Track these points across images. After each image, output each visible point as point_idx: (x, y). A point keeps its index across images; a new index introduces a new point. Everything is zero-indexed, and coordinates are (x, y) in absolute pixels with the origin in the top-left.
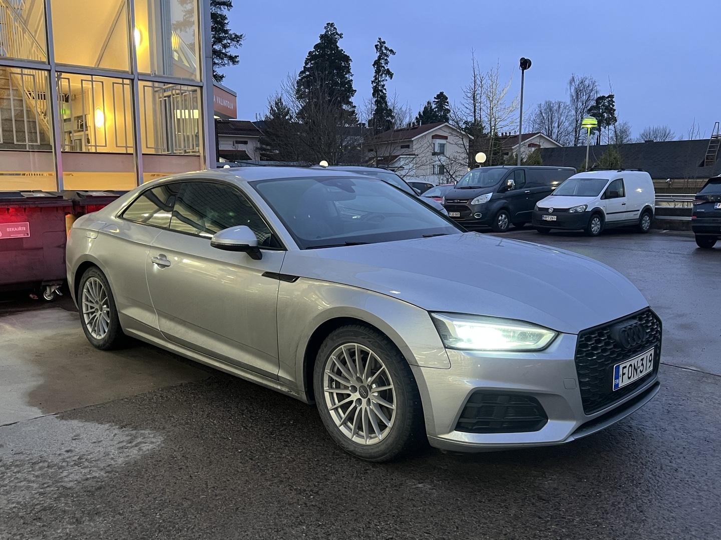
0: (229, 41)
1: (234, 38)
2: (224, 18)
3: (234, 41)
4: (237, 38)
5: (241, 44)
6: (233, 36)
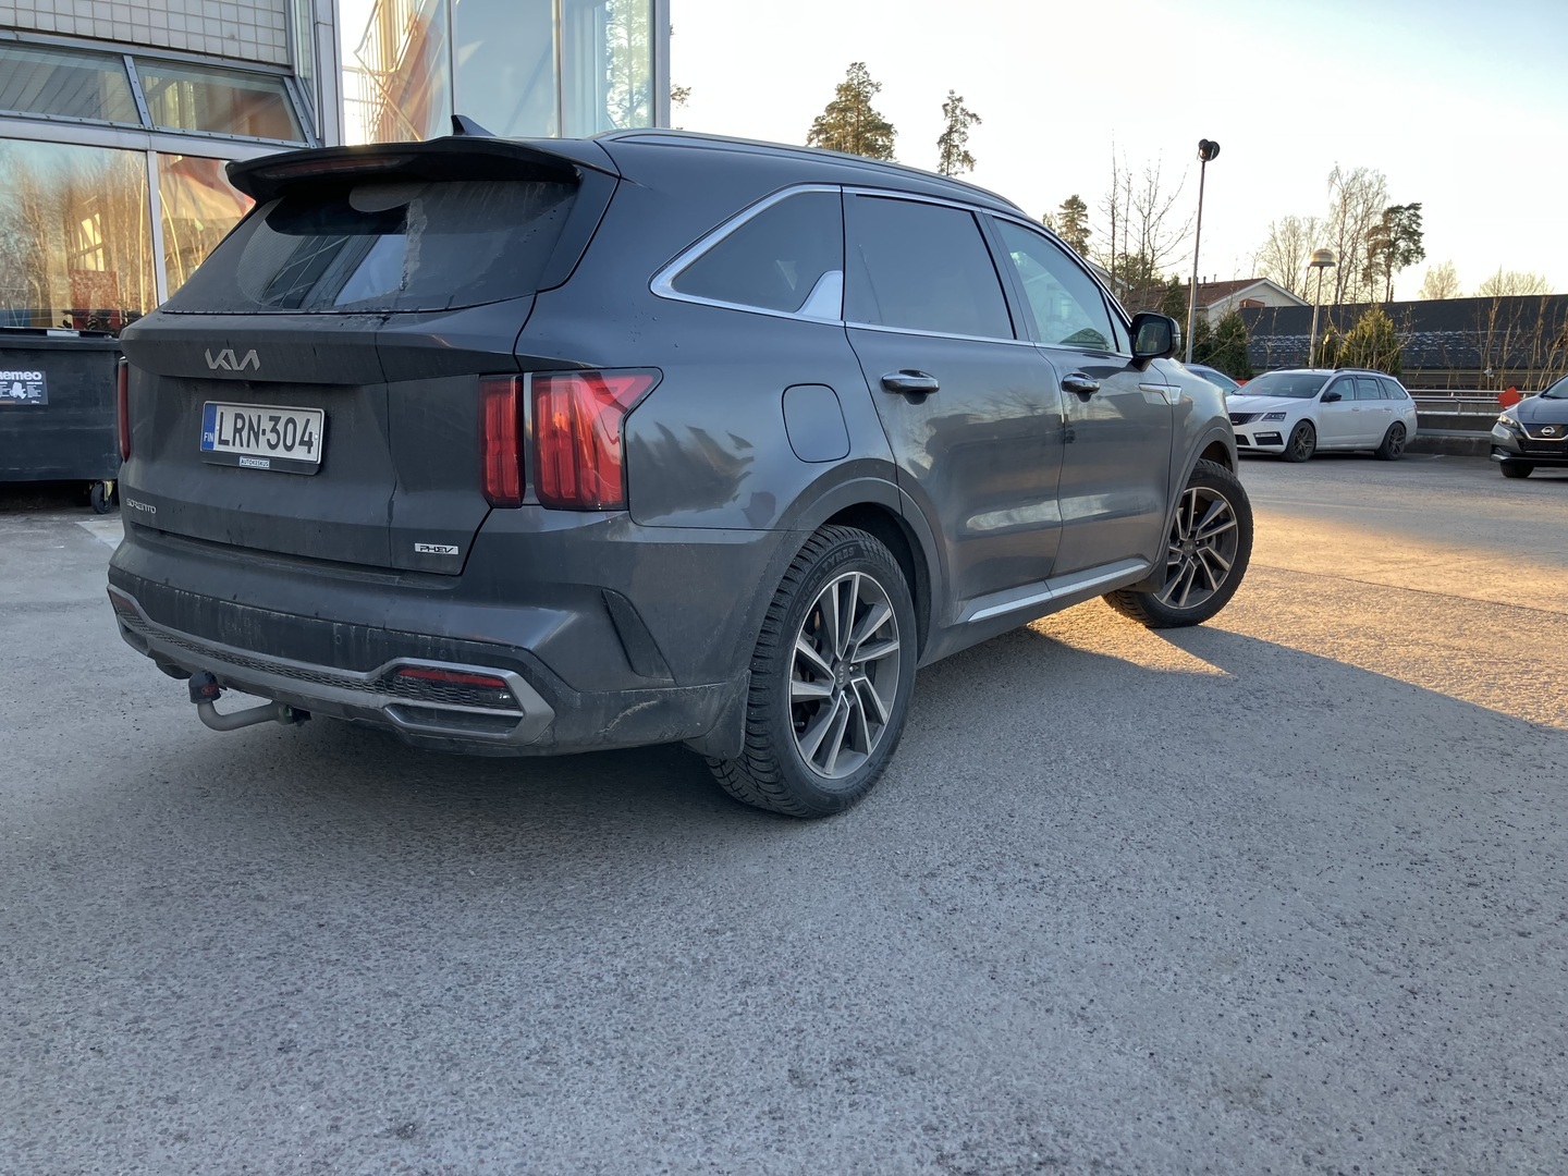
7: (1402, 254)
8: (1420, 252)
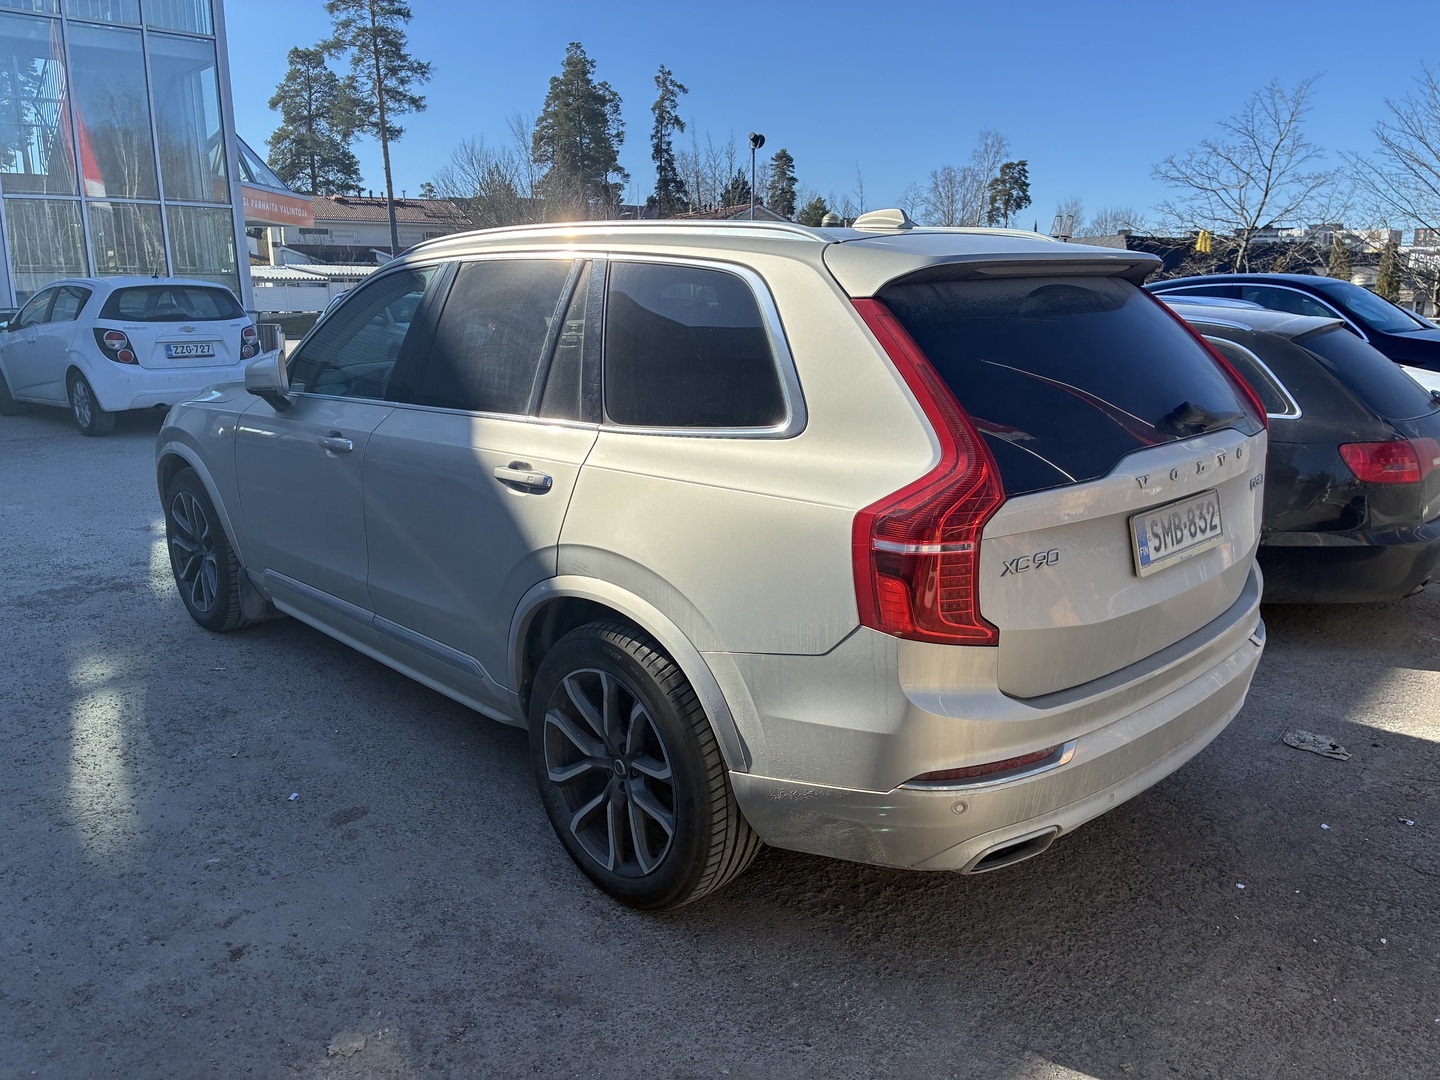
0: (410, 74)
1: (417, 68)
2: (399, 35)
3: (417, 72)
4: (421, 69)
5: (427, 79)
6: (416, 65)
7: (1015, 200)
8: (1028, 199)
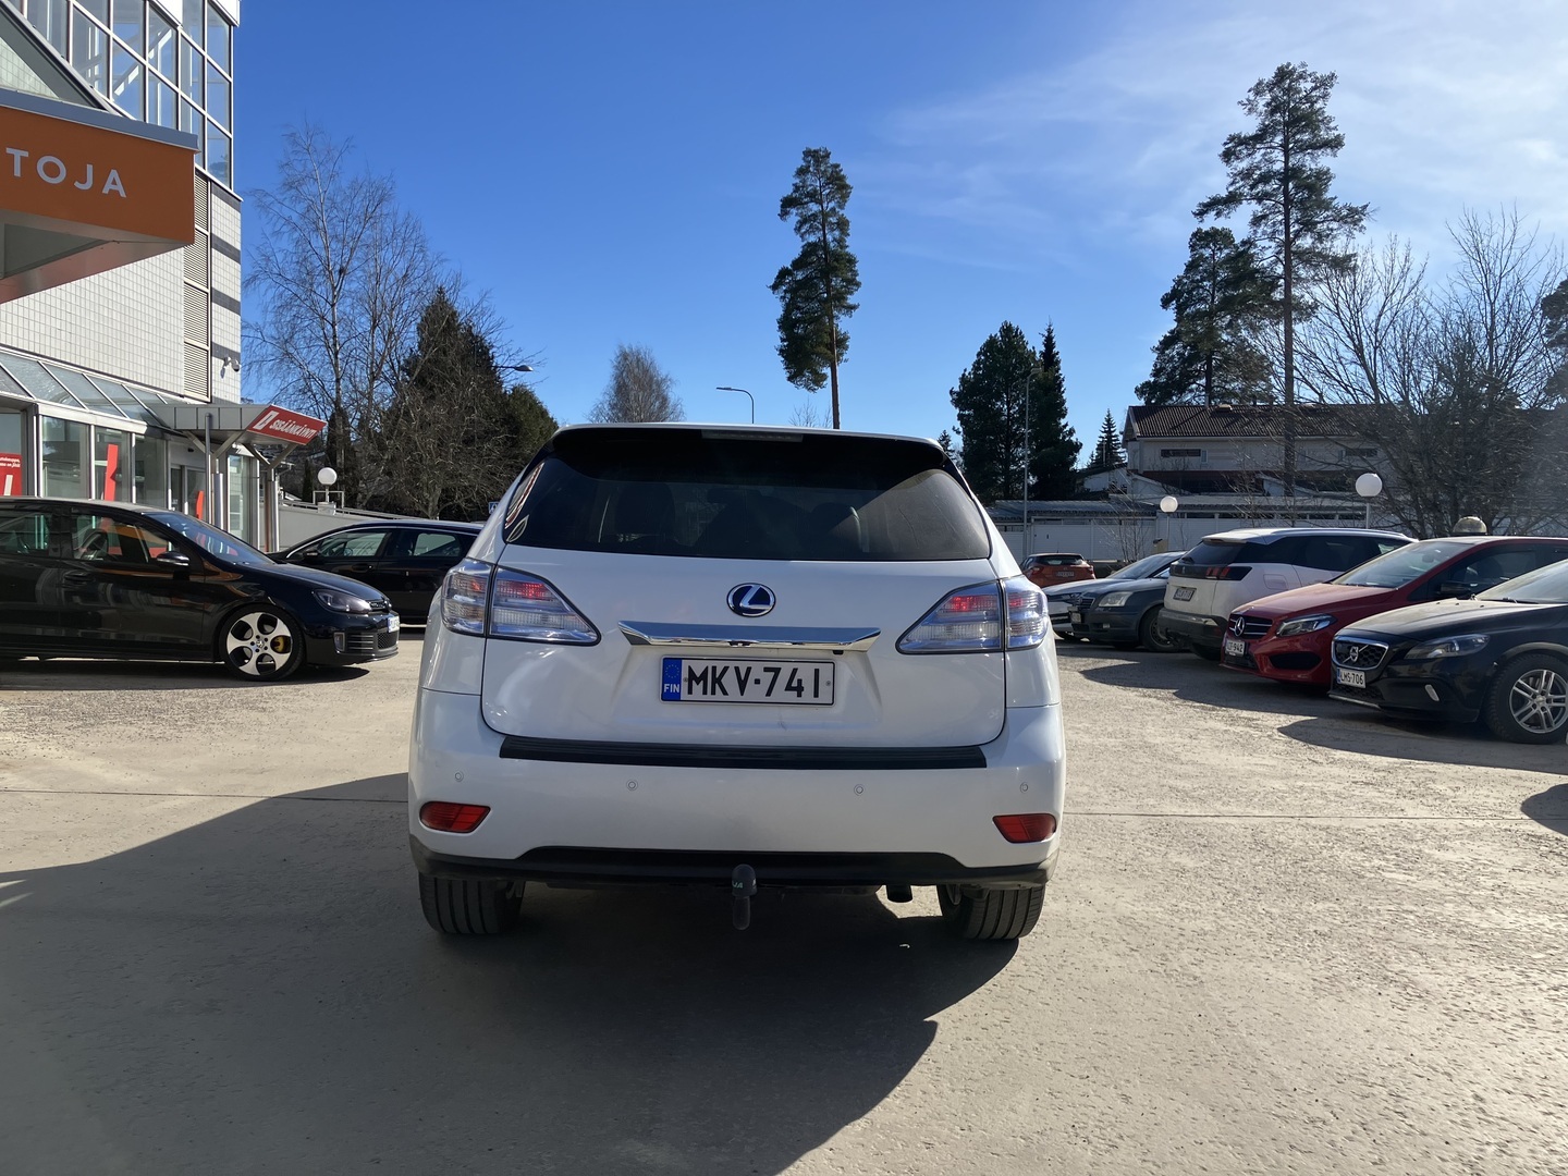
0: (1334, 225)
1: (1346, 216)
2: (1323, 177)
3: (1346, 223)
4: (1353, 217)
5: (1362, 226)
6: (1345, 212)
